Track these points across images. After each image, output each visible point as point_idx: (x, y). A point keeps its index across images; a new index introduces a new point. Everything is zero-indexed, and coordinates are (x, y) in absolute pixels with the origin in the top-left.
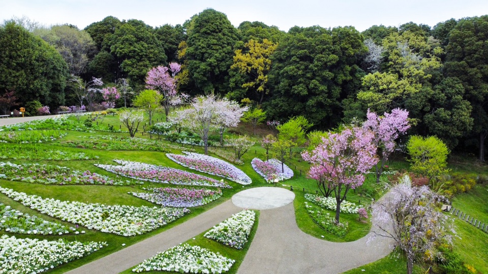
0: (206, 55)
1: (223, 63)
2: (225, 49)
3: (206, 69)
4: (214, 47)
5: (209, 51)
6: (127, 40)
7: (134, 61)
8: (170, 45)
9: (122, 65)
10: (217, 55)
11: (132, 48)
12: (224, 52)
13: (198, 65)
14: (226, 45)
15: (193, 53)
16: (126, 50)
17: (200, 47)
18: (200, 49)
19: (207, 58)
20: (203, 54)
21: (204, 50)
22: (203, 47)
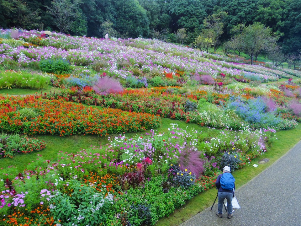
0: (237, 11)
1: (249, 16)
2: (250, 6)
3: (237, 20)
4: (243, 5)
5: (239, 8)
6: (182, 4)
7: (187, 18)
8: (208, 8)
9: (179, 21)
10: (246, 10)
11: (186, 9)
12: (250, 7)
13: (230, 18)
14: (251, 3)
15: (227, 10)
16: (182, 11)
17: (233, 5)
18: (233, 6)
19: (238, 12)
20: (235, 10)
21: (235, 7)
22: (235, 5)
